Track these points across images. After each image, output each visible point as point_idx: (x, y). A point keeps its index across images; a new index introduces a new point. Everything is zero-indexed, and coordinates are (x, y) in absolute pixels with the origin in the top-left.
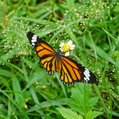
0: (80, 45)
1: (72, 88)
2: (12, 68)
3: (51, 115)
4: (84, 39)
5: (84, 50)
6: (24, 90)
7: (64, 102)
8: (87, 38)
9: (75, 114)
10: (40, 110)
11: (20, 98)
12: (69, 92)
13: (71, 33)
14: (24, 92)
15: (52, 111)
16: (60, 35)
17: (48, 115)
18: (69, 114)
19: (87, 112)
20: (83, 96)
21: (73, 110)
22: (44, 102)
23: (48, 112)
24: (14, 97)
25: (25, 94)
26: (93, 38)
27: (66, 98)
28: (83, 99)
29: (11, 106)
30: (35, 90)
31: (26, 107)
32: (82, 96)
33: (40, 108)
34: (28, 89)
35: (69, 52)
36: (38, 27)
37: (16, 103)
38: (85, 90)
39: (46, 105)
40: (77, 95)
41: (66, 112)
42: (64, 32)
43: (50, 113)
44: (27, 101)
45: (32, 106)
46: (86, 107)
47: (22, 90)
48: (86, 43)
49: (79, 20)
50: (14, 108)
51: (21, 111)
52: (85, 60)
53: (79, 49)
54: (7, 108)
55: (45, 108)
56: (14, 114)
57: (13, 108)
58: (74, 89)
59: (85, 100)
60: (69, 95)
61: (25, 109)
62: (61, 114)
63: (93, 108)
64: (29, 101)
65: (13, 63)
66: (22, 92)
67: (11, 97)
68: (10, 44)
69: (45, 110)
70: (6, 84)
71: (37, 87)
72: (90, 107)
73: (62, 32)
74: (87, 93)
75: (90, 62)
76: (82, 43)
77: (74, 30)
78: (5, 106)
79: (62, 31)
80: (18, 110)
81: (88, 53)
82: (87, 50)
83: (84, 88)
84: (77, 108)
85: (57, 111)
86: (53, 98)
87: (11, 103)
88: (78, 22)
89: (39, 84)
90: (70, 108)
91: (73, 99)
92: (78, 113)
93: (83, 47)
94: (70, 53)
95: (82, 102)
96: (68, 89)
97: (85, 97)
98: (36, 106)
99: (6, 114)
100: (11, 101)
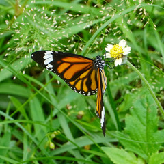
0: (138, 44)
1: (127, 116)
2: (29, 83)
3: (92, 159)
4: (145, 34)
5: (144, 53)
6: (49, 118)
7: (114, 137)
8: (150, 34)
9: (131, 157)
10: (74, 150)
11: (42, 131)
12: (121, 120)
13: (125, 27)
14: (50, 121)
15: (94, 153)
16: (106, 30)
17: (88, 158)
18: (122, 157)
19: (151, 154)
20: (145, 128)
21: (128, 151)
22: (81, 138)
23: (89, 154)
24: (33, 129)
25: (51, 125)
26: (160, 33)
27: (117, 132)
28: (144, 133)
29: (29, 145)
30: (66, 118)
31: (52, 146)
32: (143, 128)
33: (74, 147)
34: (56, 117)
35: (121, 59)
36: (71, 17)
37: (36, 139)
38: (147, 118)
39: (84, 142)
40: (134, 127)
41: (117, 155)
42: (113, 26)
43: (91, 156)
44: (53, 136)
45: (62, 143)
46: (149, 146)
47: (46, 118)
48: (148, 41)
49: (138, 7)
50: (34, 147)
51: (44, 152)
52: (147, 70)
53: (136, 51)
54: (21, 146)
55: (83, 148)
56: (32, 157)
57: (31, 147)
58: (130, 116)
59: (147, 134)
60: (122, 125)
61: (52, 150)
62: (110, 156)
63: (161, 147)
64: (56, 136)
65: (31, 75)
66: (45, 122)
67: (27, 130)
68: (25, 45)
69: (83, 150)
70: (20, 108)
71: (69, 114)
72: (156, 146)
73: (110, 25)
74: (151, 123)
75: (155, 72)
76: (142, 40)
77: (129, 22)
78: (18, 143)
79: (109, 23)
80: (39, 150)
81: (152, 58)
82: (150, 53)
83: (145, 115)
84: (134, 147)
85: (103, 153)
86: (96, 130)
87: (29, 139)
88: (135, 9)
89: (73, 109)
90: (124, 148)
91: (129, 133)
92: (137, 156)
93: (143, 47)
94: (123, 61)
95: (143, 138)
96: (119, 116)
97: (147, 129)
98: (68, 143)
99: (20, 157)
100: (28, 137)
